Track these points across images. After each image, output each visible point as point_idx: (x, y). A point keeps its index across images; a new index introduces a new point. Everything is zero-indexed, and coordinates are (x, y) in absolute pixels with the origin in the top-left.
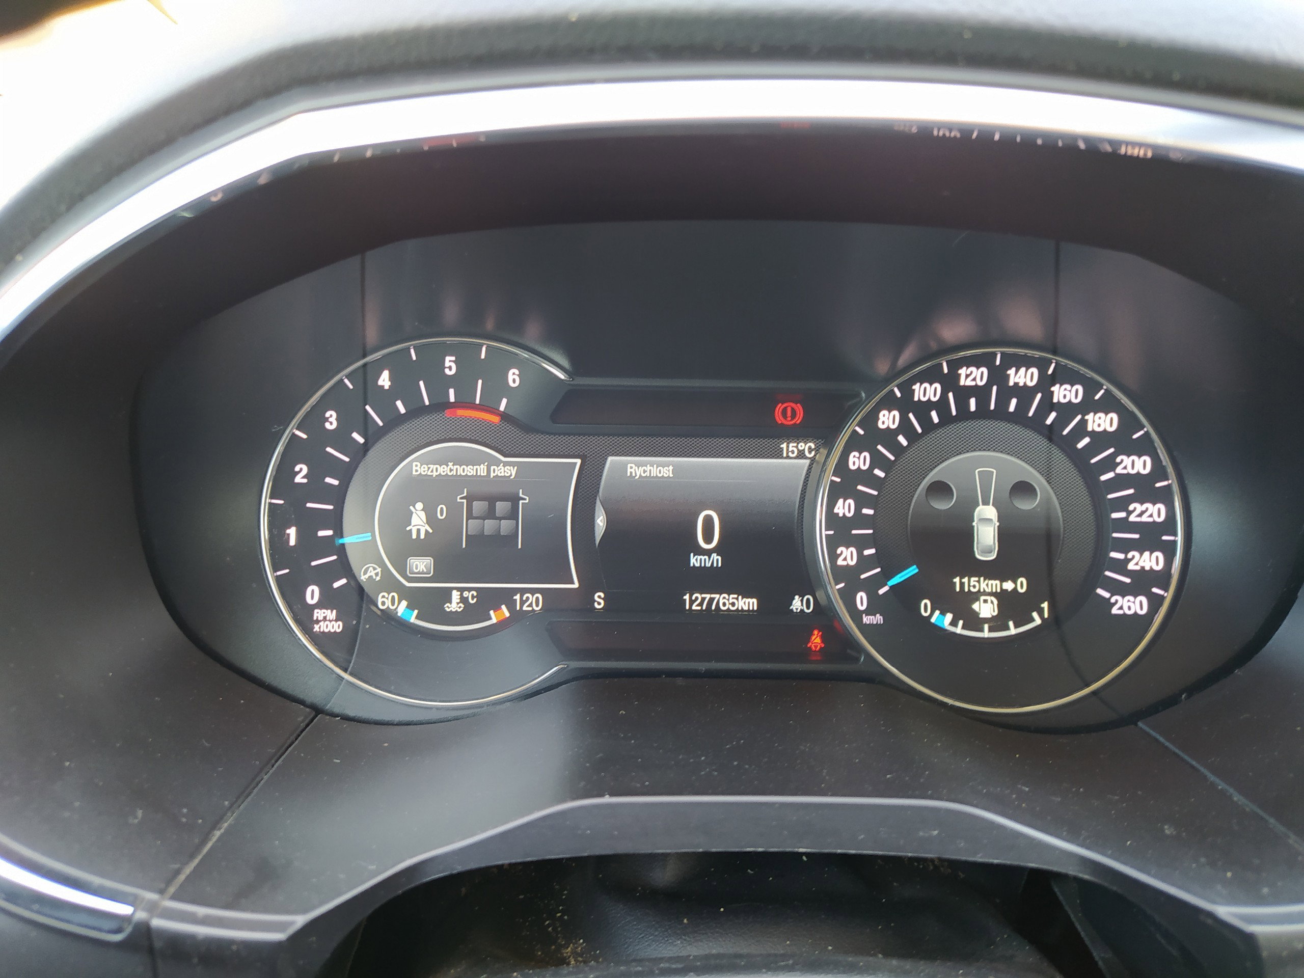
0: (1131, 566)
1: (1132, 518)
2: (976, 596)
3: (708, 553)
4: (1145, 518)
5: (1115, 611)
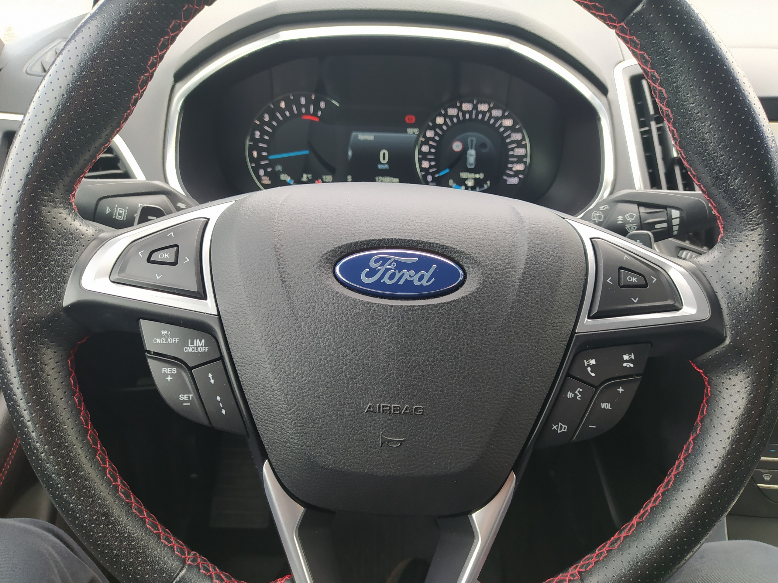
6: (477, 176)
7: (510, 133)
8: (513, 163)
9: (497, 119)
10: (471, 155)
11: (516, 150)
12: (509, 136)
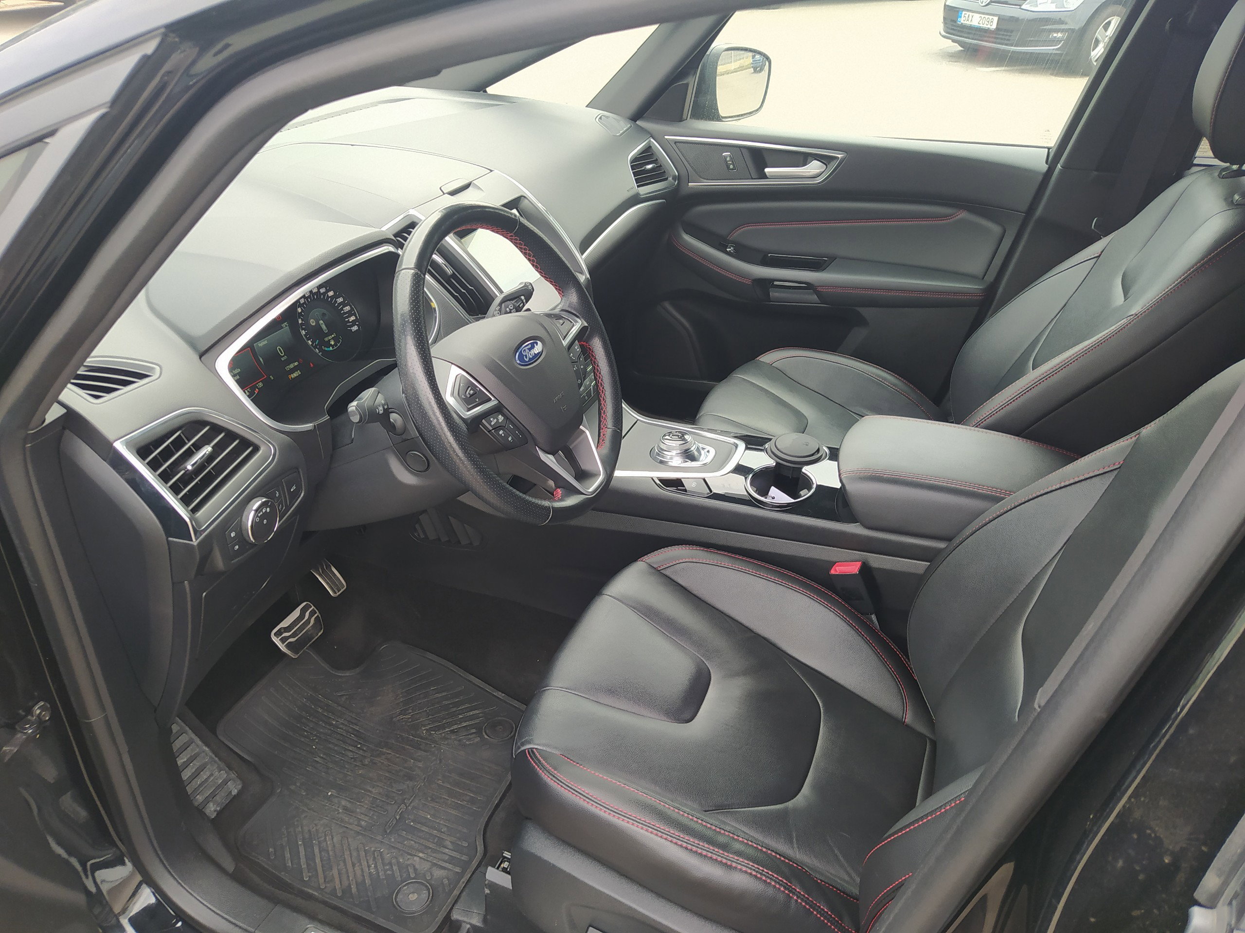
0: (350, 321)
1: (345, 311)
2: (329, 341)
3: (283, 356)
4: (347, 310)
5: (353, 331)
6: (333, 336)
7: (335, 300)
8: (347, 317)
9: (324, 294)
10: (322, 324)
11: (344, 309)
12: (336, 302)
